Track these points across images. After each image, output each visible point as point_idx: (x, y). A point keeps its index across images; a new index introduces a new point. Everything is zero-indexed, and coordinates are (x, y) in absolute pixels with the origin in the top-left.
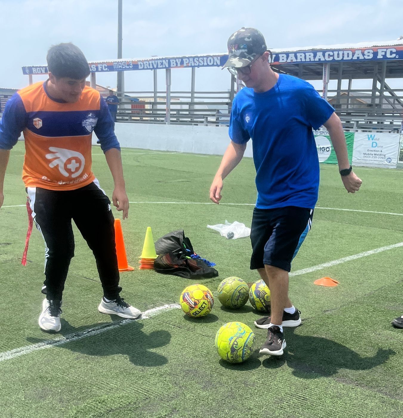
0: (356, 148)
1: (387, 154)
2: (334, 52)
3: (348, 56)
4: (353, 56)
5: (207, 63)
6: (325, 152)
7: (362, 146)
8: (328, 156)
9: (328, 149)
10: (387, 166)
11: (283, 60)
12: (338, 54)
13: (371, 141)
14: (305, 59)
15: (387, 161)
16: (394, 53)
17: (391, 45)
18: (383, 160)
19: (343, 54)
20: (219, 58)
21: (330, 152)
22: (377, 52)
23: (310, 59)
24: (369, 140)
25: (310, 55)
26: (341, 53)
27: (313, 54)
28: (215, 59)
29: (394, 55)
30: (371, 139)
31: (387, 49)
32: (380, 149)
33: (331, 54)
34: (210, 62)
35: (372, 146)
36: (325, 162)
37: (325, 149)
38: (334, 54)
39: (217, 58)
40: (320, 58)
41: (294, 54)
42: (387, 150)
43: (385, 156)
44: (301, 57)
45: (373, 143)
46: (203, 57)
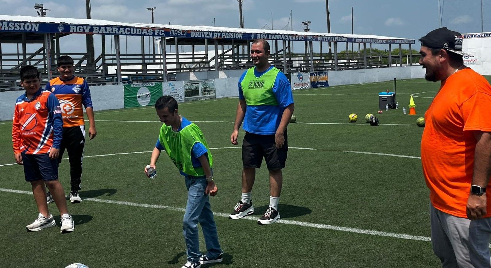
0: (164, 92)
1: (180, 93)
2: (131, 29)
3: (139, 32)
4: (142, 32)
5: (24, 28)
6: (147, 98)
7: (167, 91)
8: (149, 100)
9: (149, 96)
10: (181, 101)
11: (96, 31)
12: (134, 30)
13: (171, 87)
14: (112, 31)
15: (180, 98)
16: (163, 32)
17: (161, 27)
18: (178, 98)
19: (136, 30)
20: (38, 25)
21: (150, 98)
22: (155, 31)
23: (115, 32)
24: (170, 86)
25: (115, 29)
26: (135, 29)
27: (117, 29)
28: (34, 25)
29: (163, 34)
30: (171, 85)
31: (160, 30)
32: (175, 91)
33: (129, 29)
34: (28, 28)
35: (172, 90)
36: (149, 105)
37: (146, 96)
38: (131, 30)
39: (36, 25)
40: (122, 32)
41: (104, 27)
42: (179, 92)
43: (179, 95)
44: (109, 30)
45: (172, 88)
46: (20, 22)
